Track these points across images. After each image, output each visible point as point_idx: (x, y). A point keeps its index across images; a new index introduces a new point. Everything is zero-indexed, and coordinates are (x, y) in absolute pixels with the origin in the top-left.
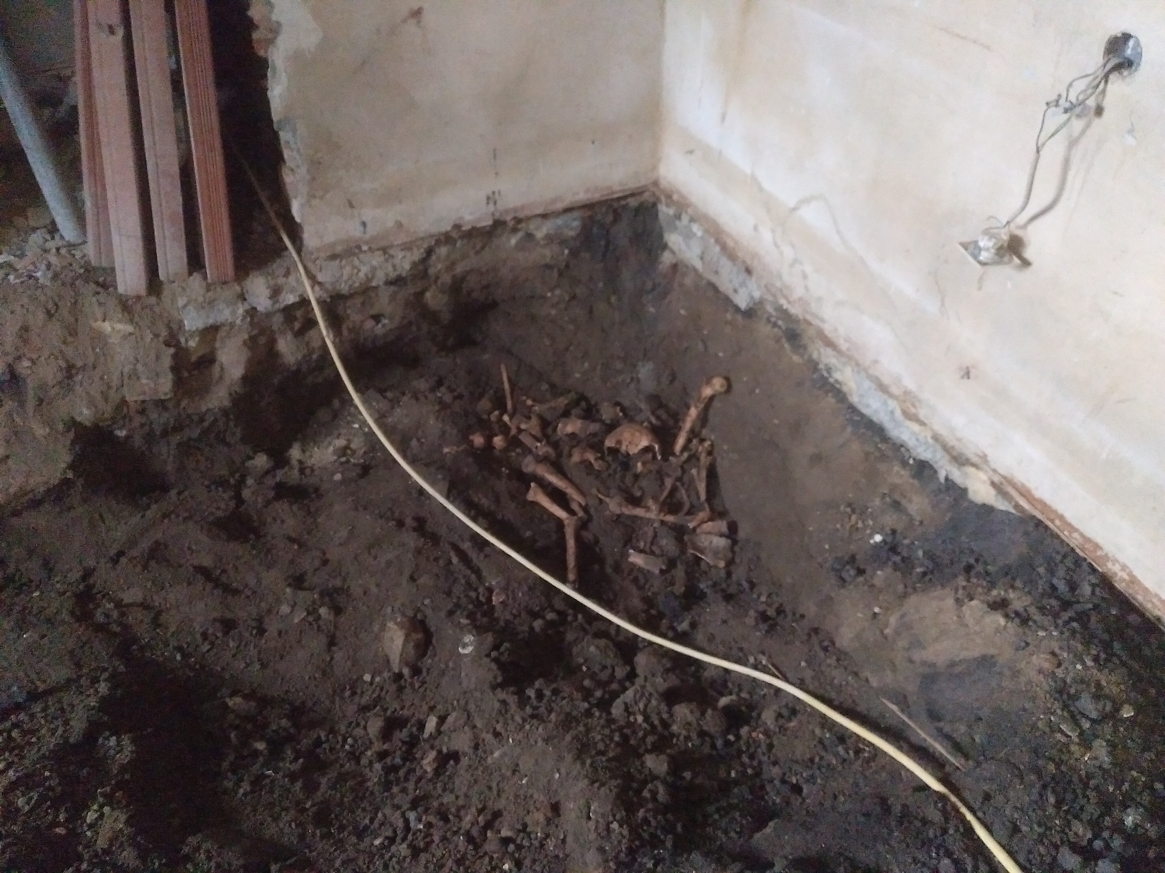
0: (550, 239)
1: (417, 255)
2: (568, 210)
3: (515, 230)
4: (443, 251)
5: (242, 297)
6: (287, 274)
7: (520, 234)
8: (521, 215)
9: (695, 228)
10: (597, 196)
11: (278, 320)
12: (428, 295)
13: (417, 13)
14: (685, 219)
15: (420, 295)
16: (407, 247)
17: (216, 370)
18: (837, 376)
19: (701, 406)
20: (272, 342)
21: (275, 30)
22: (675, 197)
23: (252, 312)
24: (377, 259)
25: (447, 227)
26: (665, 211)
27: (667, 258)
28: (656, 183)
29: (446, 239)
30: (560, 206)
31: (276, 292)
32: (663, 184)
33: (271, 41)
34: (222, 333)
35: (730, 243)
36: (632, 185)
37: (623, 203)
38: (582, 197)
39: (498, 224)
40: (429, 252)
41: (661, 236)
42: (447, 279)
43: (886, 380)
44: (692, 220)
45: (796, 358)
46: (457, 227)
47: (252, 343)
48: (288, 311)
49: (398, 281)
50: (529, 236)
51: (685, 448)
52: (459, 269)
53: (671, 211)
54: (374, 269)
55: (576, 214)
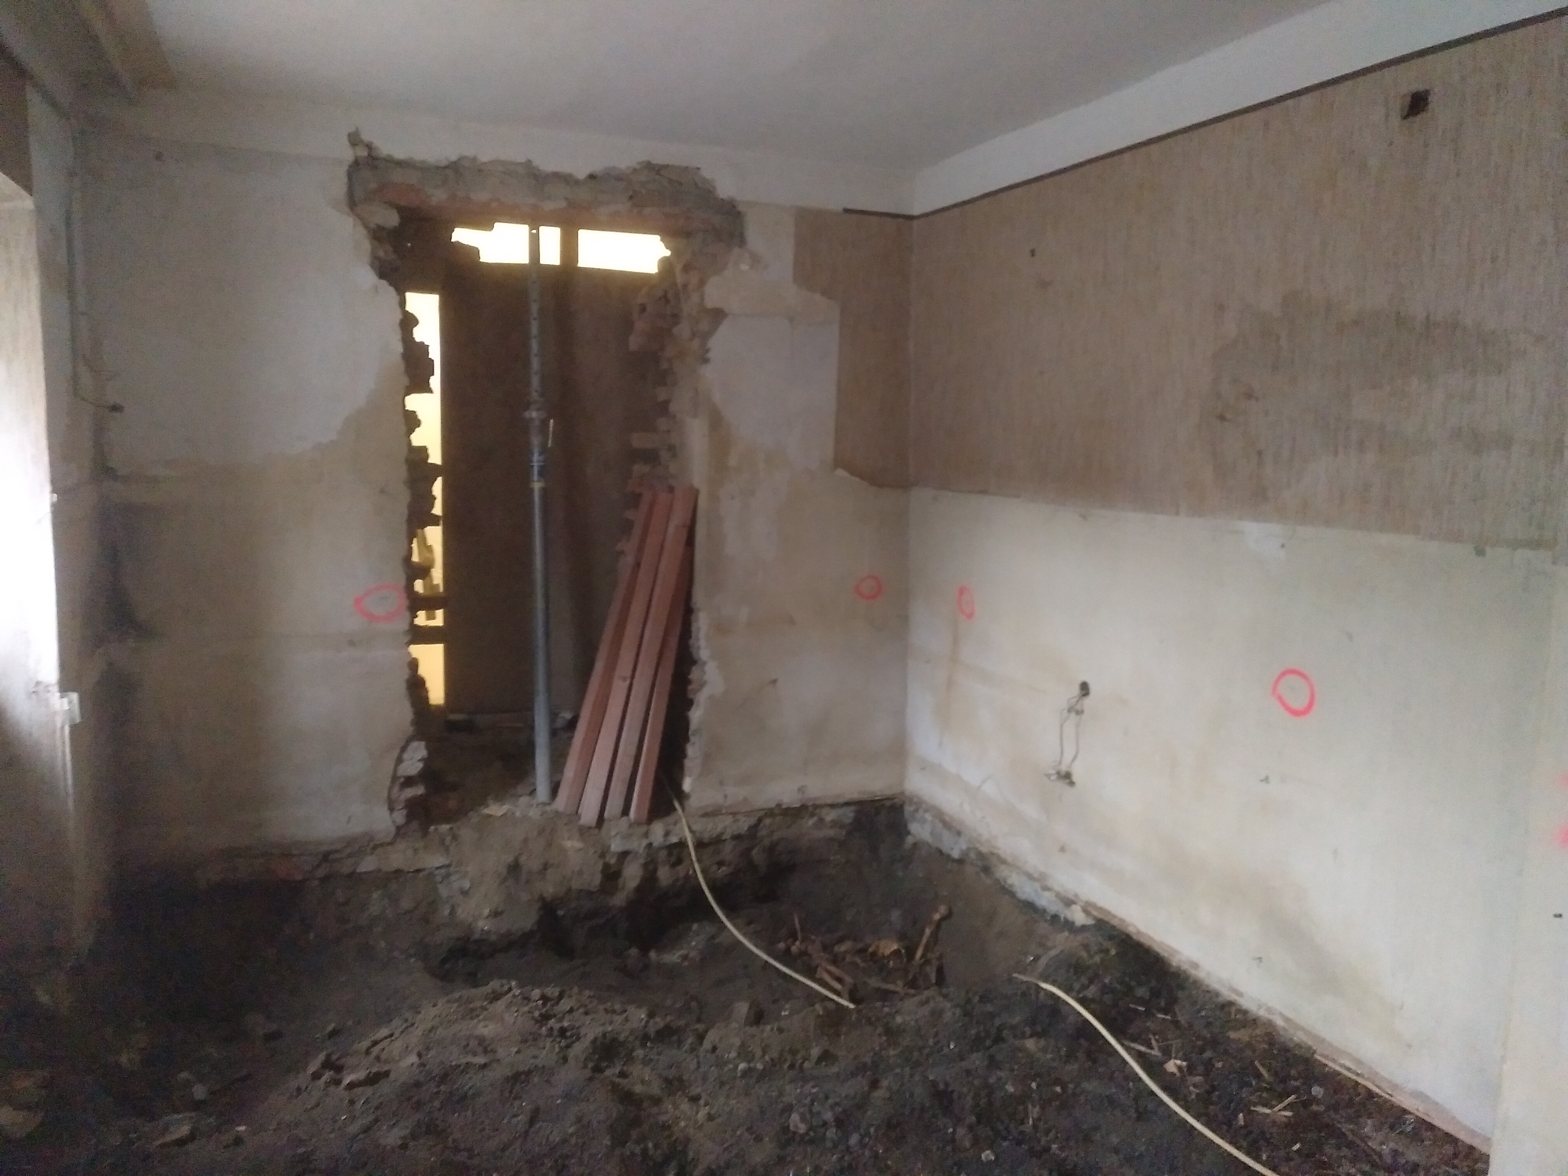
0: (835, 824)
1: (753, 821)
2: (847, 804)
3: (812, 815)
4: (767, 821)
5: (646, 835)
6: (675, 824)
7: (815, 819)
8: (818, 803)
9: (928, 816)
10: (865, 797)
11: (663, 854)
12: (754, 852)
13: (774, 681)
14: (921, 811)
15: (749, 850)
16: (748, 814)
17: (621, 881)
18: (1009, 881)
19: (933, 927)
20: (655, 870)
21: (702, 685)
22: (915, 800)
23: (650, 845)
24: (729, 820)
25: (772, 805)
26: (908, 809)
27: (910, 840)
28: (902, 793)
29: (770, 813)
30: (841, 800)
31: (667, 834)
32: (907, 793)
33: (699, 690)
34: (629, 858)
35: (947, 819)
36: (888, 792)
37: (882, 803)
38: (856, 796)
39: (804, 807)
40: (760, 820)
41: (906, 826)
42: (767, 842)
43: (1031, 871)
44: (926, 811)
45: (989, 881)
46: (779, 805)
47: (645, 865)
48: (671, 847)
49: (737, 837)
50: (821, 820)
51: (923, 956)
52: (776, 837)
53: (912, 809)
54: (725, 828)
55: (852, 808)
